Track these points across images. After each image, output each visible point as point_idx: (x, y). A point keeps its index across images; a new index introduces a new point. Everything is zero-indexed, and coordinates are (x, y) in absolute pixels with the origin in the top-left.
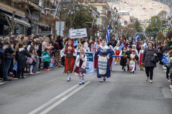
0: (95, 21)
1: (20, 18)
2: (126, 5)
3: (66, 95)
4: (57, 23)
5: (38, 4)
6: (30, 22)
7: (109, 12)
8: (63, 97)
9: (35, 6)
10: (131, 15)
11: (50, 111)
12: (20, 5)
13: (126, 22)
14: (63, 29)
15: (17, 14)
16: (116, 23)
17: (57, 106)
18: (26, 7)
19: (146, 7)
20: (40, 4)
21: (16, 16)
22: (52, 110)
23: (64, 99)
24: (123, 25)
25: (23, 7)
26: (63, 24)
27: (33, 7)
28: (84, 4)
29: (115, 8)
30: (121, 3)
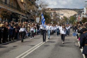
0: (51, 17)
1: (24, 16)
2: (62, 12)
3: (39, 45)
4: (37, 18)
5: (30, 11)
6: (27, 18)
7: (56, 14)
8: (38, 46)
9: (29, 12)
10: (64, 15)
11: (33, 51)
12: (24, 12)
13: (62, 18)
14: (39, 20)
15: (22, 15)
16: (59, 18)
17: (36, 50)
18: (26, 12)
19: (69, 13)
20: (31, 11)
21: (22, 16)
22: (34, 51)
23: (38, 47)
24: (61, 19)
25: (25, 12)
26: (39, 18)
27: (28, 12)
28: (47, 11)
29: (58, 13)
30: (60, 11)
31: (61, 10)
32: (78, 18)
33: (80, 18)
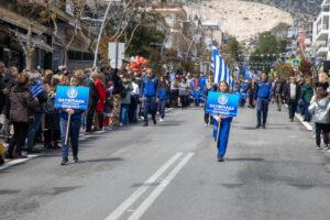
2: (212, 11)
5: (63, 9)
7: (186, 25)
9: (62, 14)
10: (223, 29)
14: (121, 57)
15: (36, 31)
19: (250, 17)
21: (34, 34)
26: (122, 47)
29: (196, 18)
30: (203, 9)
31: (208, 4)
32: (294, 43)
33: (307, 41)
